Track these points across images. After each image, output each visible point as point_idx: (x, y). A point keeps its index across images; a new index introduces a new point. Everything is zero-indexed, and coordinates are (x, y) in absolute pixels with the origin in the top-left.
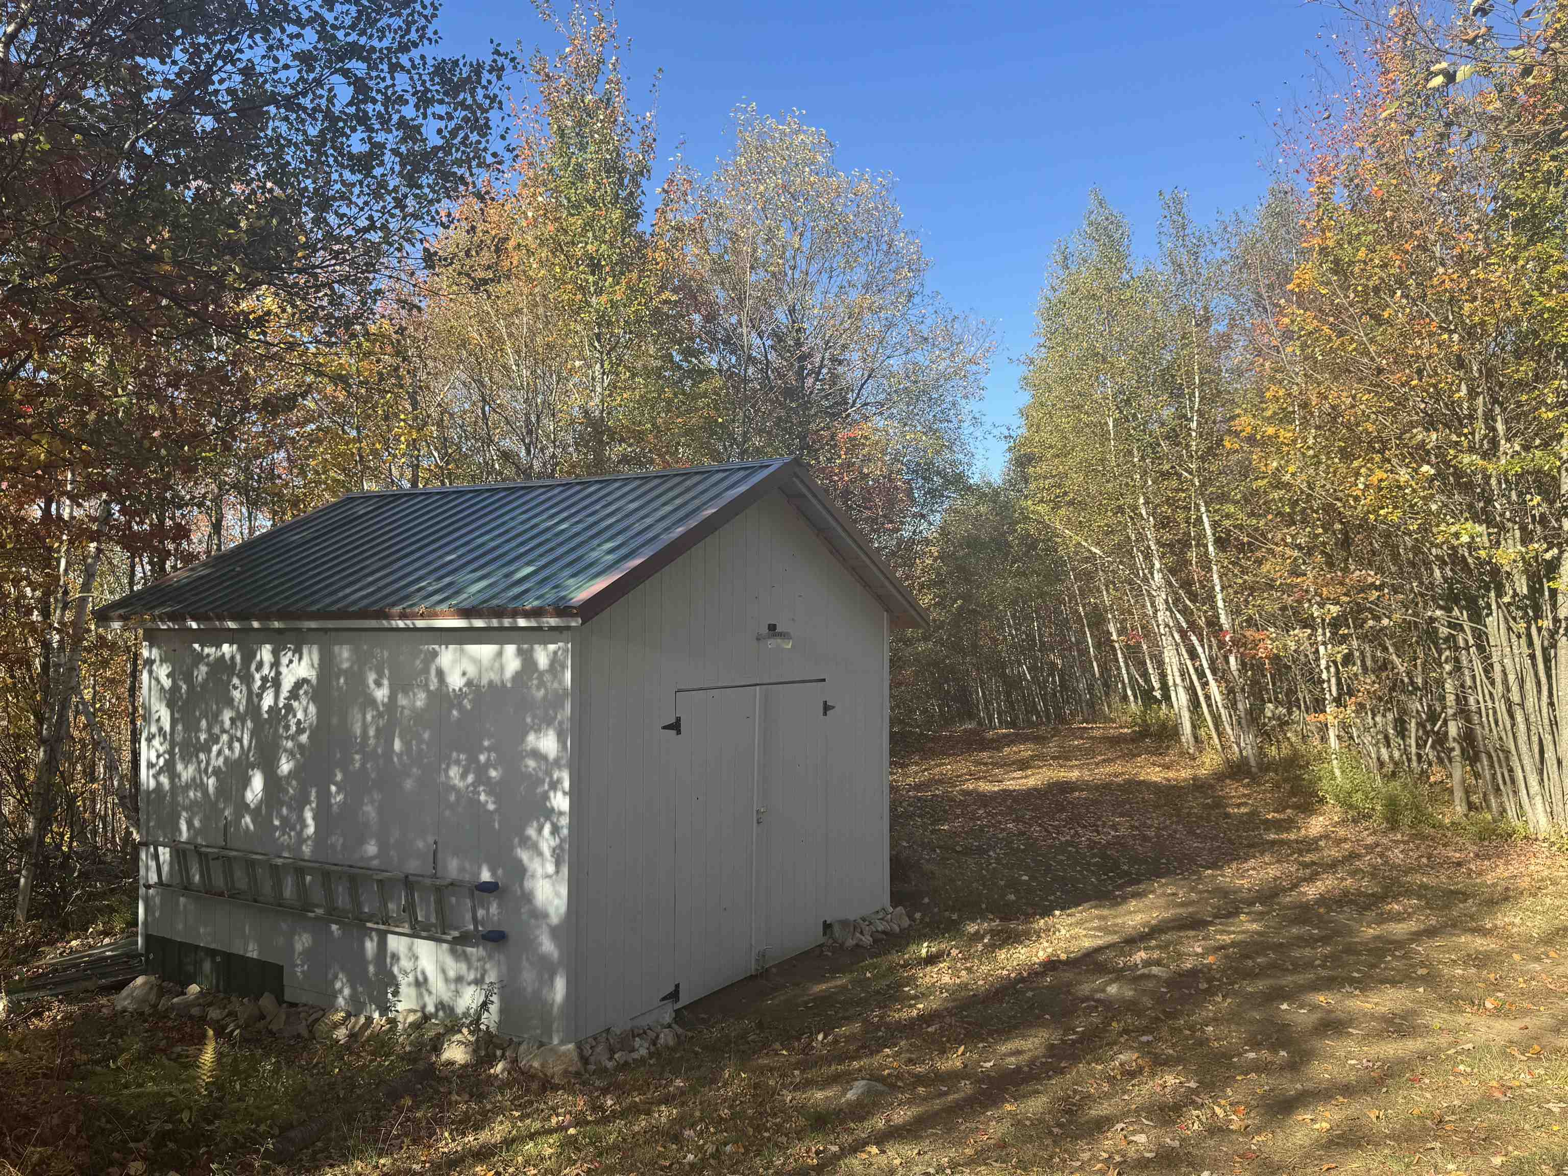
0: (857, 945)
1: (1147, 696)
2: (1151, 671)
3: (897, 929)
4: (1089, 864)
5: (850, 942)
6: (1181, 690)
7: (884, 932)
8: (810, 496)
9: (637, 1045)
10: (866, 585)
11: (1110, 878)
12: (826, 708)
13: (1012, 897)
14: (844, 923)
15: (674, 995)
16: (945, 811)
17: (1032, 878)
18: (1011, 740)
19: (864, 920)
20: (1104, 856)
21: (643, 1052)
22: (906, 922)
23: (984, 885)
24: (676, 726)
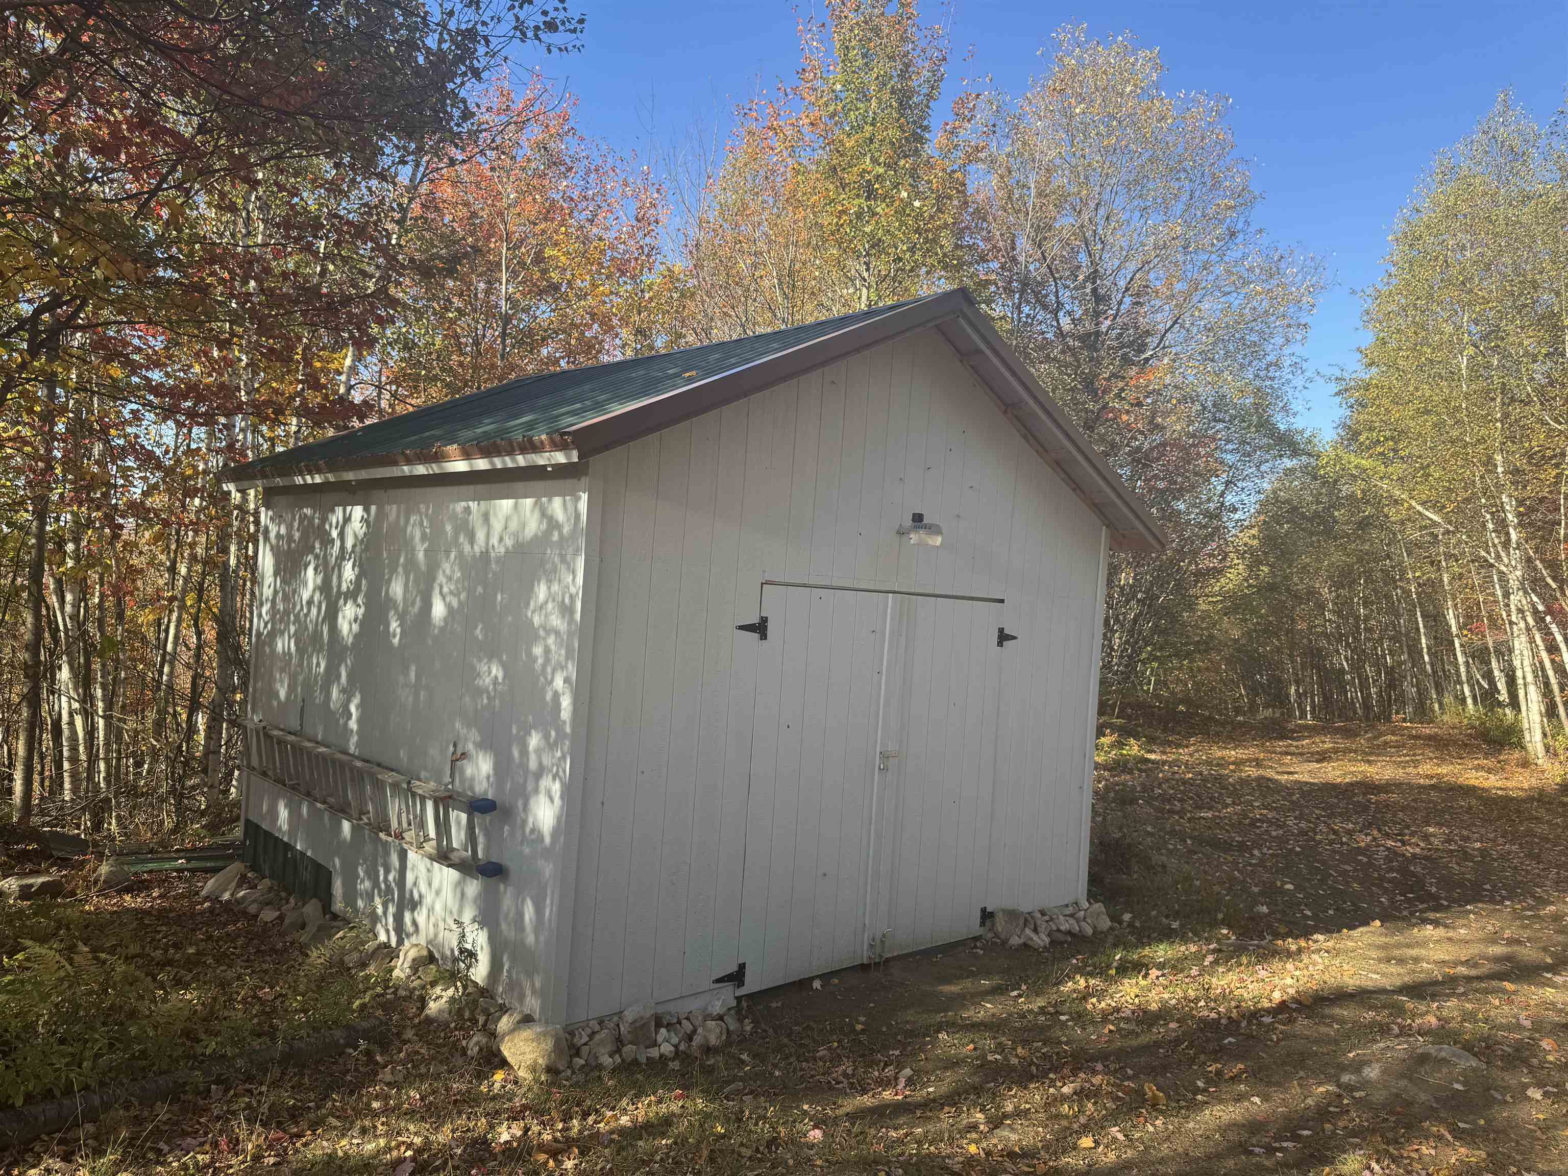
0: (1025, 945)
1: (1488, 697)
2: (1496, 673)
3: (1089, 931)
4: (1382, 879)
5: (1015, 941)
6: (1532, 689)
7: (1069, 933)
8: (988, 352)
9: (660, 1039)
10: (1076, 486)
11: (1408, 900)
12: (1003, 637)
13: (1265, 909)
14: (1012, 914)
15: (737, 977)
16: (1212, 798)
17: (1299, 888)
18: (1313, 731)
19: (1043, 913)
20: (1403, 871)
21: (667, 1049)
22: (1105, 923)
23: (1230, 889)
24: (760, 628)
